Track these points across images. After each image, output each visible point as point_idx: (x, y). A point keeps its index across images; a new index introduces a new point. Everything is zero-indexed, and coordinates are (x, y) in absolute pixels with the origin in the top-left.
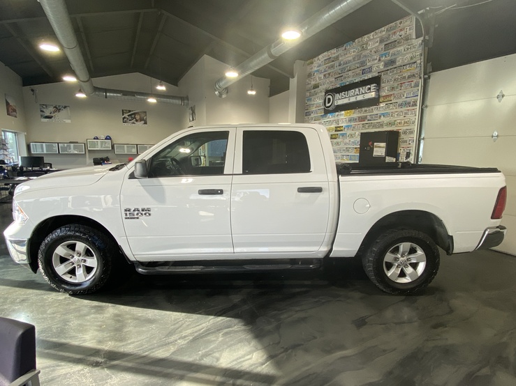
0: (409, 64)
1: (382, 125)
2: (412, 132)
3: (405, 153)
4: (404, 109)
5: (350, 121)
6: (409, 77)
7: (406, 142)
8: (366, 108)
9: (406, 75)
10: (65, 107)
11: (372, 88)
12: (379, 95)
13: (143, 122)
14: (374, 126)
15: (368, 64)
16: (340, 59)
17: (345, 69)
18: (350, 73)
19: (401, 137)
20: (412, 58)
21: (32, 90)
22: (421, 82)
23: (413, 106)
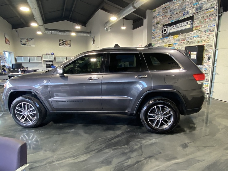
0: (210, 8)
1: (194, 43)
2: (211, 46)
3: (208, 57)
4: (207, 33)
5: (176, 41)
6: (210, 16)
7: (208, 51)
8: (185, 34)
9: (208, 14)
10: (32, 39)
11: (189, 23)
12: (193, 26)
13: (69, 45)
14: (190, 43)
15: (187, 10)
16: (171, 8)
17: (173, 13)
18: (177, 15)
19: (205, 49)
20: (211, 5)
21: (16, 31)
22: (217, 18)
23: (212, 31)
